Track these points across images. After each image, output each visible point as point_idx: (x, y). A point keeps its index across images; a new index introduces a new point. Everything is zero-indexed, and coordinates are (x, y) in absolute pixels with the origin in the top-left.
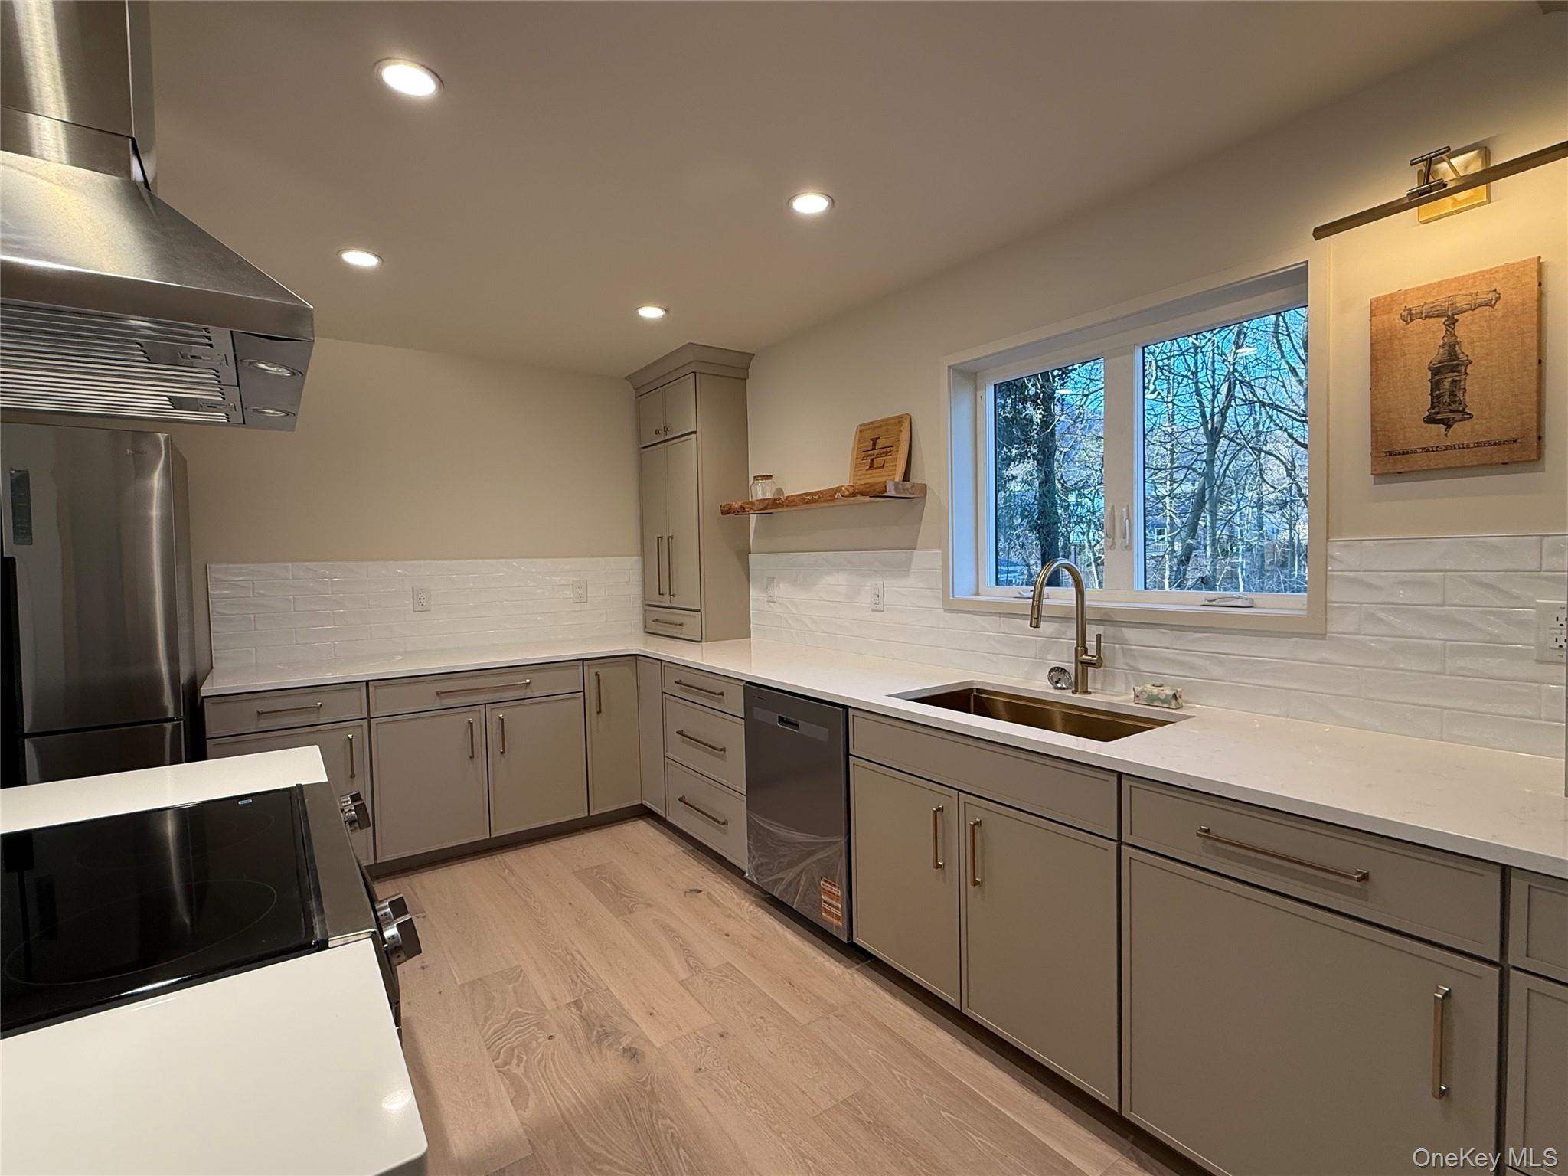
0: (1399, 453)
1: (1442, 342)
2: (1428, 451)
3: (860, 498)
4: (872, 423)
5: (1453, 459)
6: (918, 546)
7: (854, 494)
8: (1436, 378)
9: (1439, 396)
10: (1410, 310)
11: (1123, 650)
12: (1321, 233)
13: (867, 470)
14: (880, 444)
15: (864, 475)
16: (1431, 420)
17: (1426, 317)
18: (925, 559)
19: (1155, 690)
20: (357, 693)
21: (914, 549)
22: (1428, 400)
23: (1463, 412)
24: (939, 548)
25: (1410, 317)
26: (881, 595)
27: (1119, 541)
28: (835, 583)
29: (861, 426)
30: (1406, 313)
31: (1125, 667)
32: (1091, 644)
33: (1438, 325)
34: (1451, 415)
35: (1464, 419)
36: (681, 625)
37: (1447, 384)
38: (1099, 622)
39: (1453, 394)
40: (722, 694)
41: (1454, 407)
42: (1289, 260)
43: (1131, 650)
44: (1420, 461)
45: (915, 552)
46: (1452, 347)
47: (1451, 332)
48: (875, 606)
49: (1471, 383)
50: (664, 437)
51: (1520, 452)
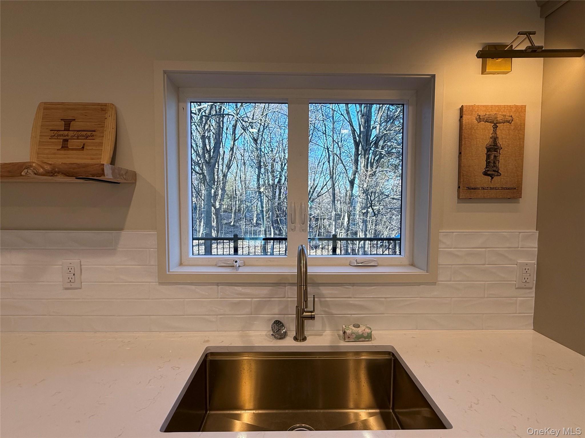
0: (472, 189)
1: (491, 136)
2: (484, 189)
3: (60, 179)
4: (62, 104)
5: (493, 194)
6: (126, 227)
8: (489, 153)
9: (489, 162)
10: (480, 116)
11: (320, 301)
13: (58, 150)
14: (74, 125)
15: (54, 154)
16: (485, 174)
17: (486, 121)
18: (135, 239)
21: (122, 229)
23: (498, 172)
24: (152, 229)
25: (480, 119)
26: (77, 273)
27: (298, 225)
29: (45, 103)
30: (478, 117)
31: (323, 313)
33: (490, 126)
34: (493, 173)
35: (498, 176)
37: (492, 157)
39: (494, 163)
41: (495, 169)
43: (326, 301)
44: (481, 193)
45: (123, 233)
46: (495, 139)
47: (495, 132)
48: (68, 286)
49: (501, 159)
51: (513, 193)
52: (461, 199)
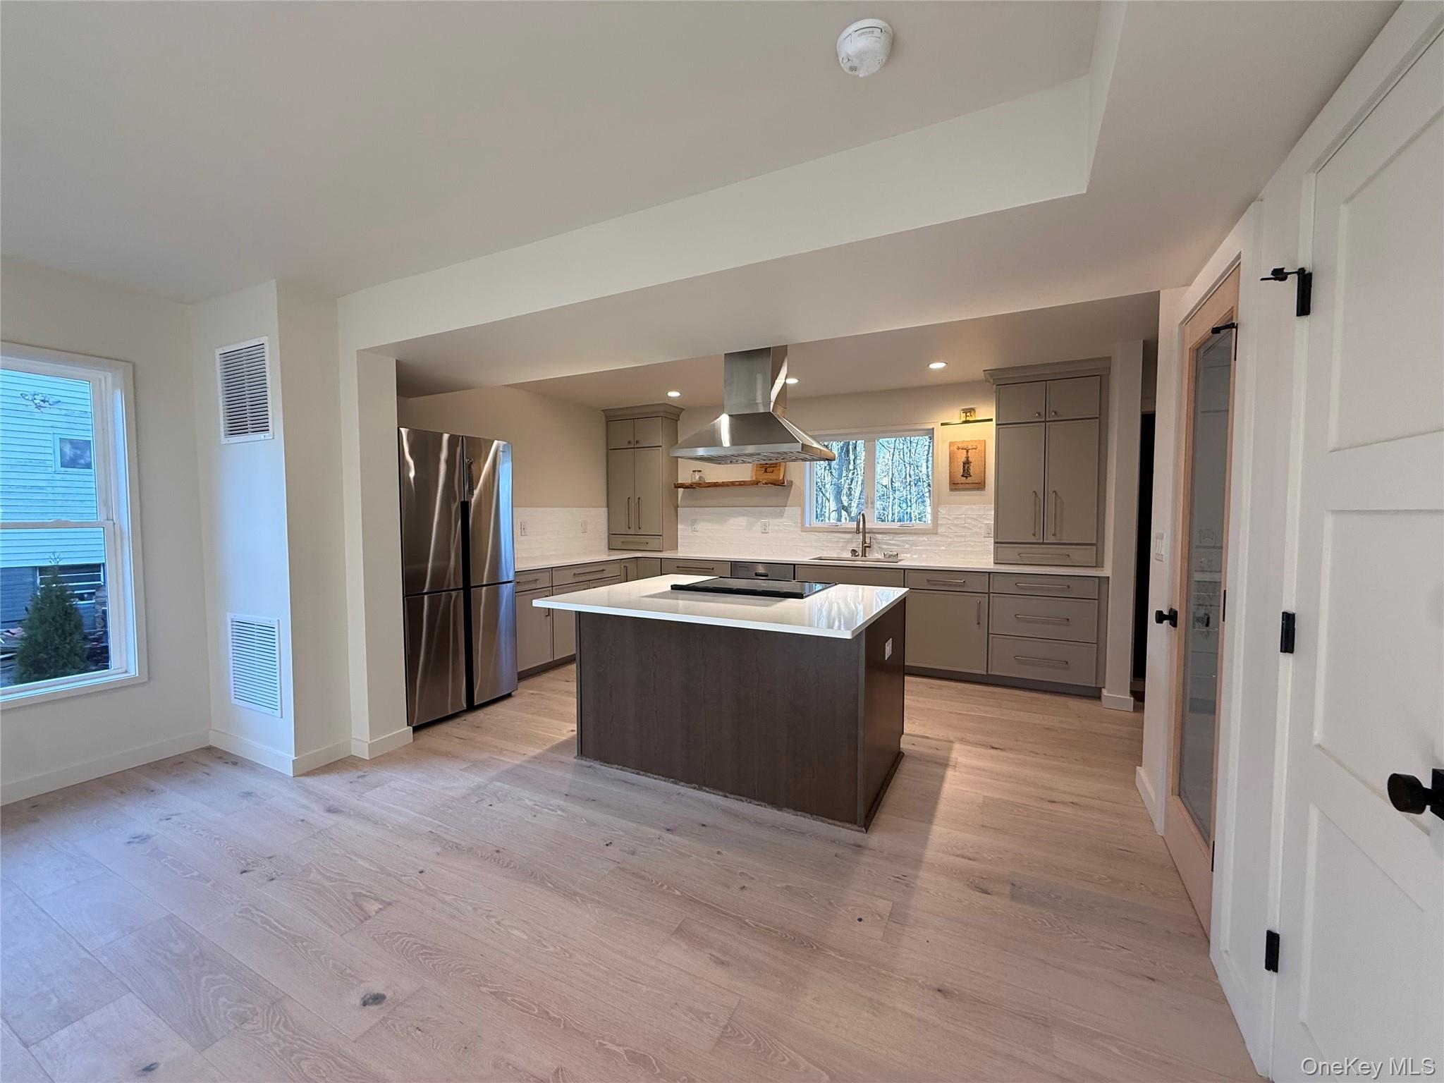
0: (956, 484)
1: (965, 456)
2: (962, 484)
3: (770, 485)
5: (967, 486)
6: (788, 504)
7: (766, 484)
8: (964, 465)
9: (965, 470)
11: (874, 541)
12: (942, 424)
13: (763, 473)
16: (963, 476)
17: (962, 449)
18: (792, 511)
19: (891, 553)
20: (548, 573)
21: (785, 507)
22: (962, 471)
23: (970, 475)
24: (800, 506)
26: (766, 526)
27: (870, 505)
28: (742, 521)
30: (958, 447)
32: (868, 541)
33: (965, 451)
34: (967, 475)
35: (970, 477)
36: (647, 543)
37: (966, 467)
38: (869, 533)
39: (968, 470)
40: (713, 569)
41: (968, 473)
42: (930, 426)
43: (877, 541)
44: (960, 486)
45: (786, 509)
46: (967, 458)
47: (967, 454)
48: (764, 531)
49: (971, 468)
50: (635, 446)
51: (980, 486)
52: (951, 490)
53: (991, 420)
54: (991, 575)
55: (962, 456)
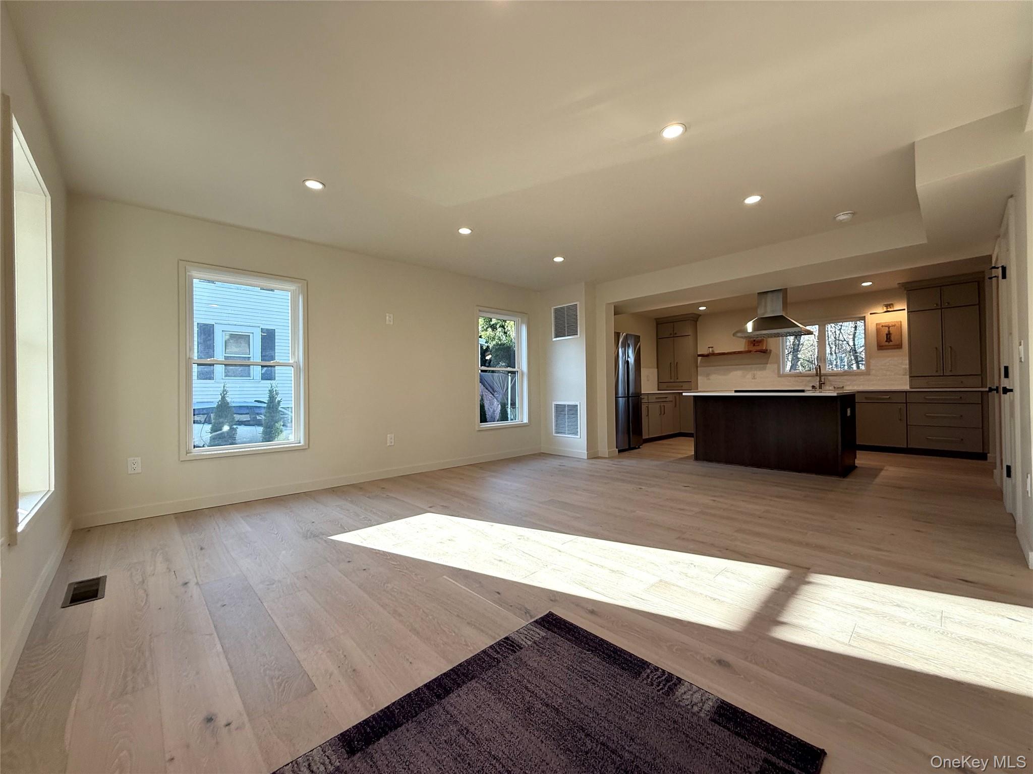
0: (881, 346)
3: (758, 353)
5: (890, 347)
6: (769, 363)
7: (755, 352)
12: (871, 314)
16: (886, 341)
18: (771, 367)
21: (767, 364)
22: (886, 339)
24: (777, 363)
25: (882, 326)
28: (739, 373)
32: (823, 380)
33: (887, 328)
36: (682, 386)
38: (823, 376)
42: (863, 315)
45: (768, 365)
46: (889, 331)
48: (753, 378)
50: (674, 336)
51: (899, 346)
52: (878, 349)
53: (904, 310)
54: (907, 393)
55: (886, 330)
